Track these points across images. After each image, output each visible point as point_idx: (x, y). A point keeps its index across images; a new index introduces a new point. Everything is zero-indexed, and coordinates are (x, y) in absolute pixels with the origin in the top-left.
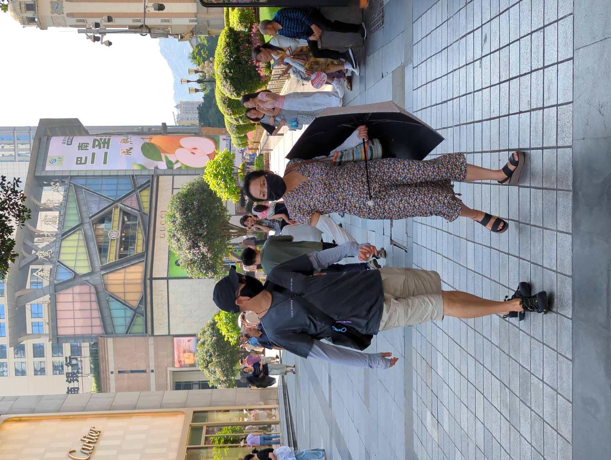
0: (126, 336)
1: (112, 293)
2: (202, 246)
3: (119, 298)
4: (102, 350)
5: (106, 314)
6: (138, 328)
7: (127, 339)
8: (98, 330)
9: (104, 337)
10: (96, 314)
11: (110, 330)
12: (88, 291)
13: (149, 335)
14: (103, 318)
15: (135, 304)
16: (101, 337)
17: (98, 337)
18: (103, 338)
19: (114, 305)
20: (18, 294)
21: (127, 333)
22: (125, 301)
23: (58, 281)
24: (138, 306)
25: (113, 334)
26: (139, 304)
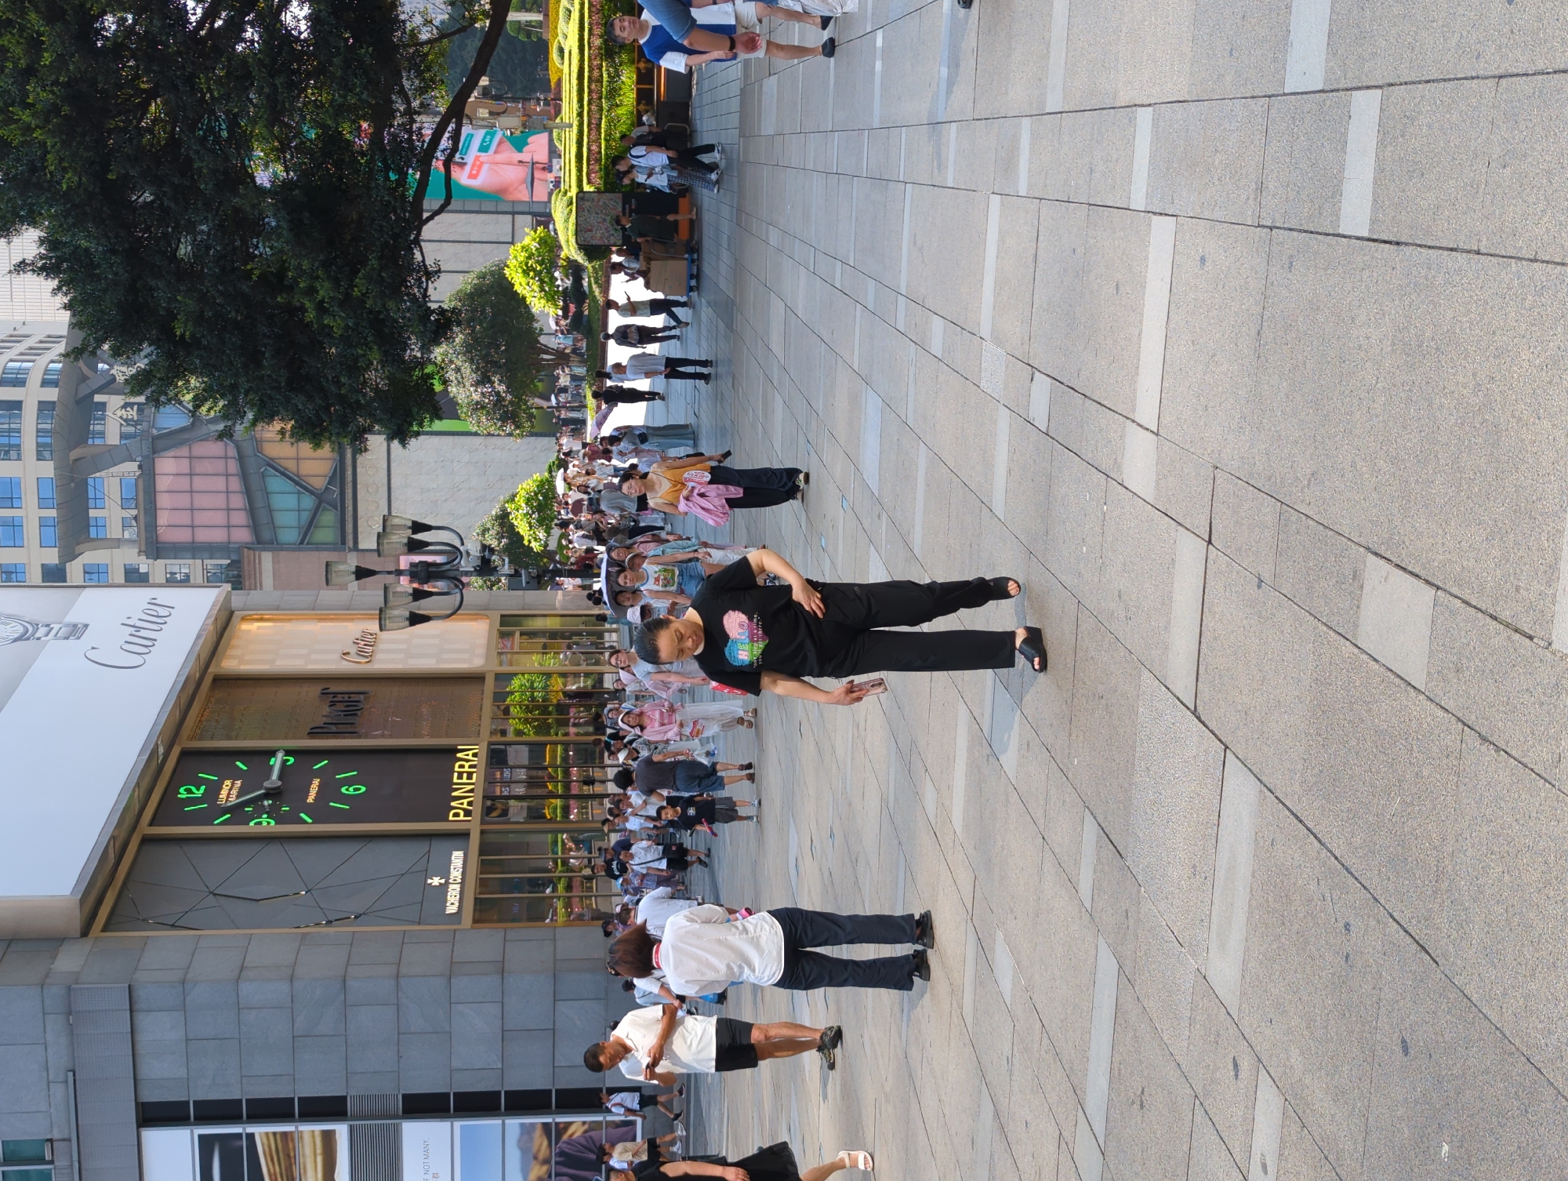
0: (299, 550)
1: (272, 459)
2: (497, 382)
3: (286, 469)
4: (250, 575)
5: (259, 503)
6: (326, 534)
7: (302, 555)
8: (243, 535)
9: (253, 549)
10: (238, 501)
11: (266, 535)
12: (221, 453)
13: (349, 548)
14: (252, 511)
15: (319, 483)
16: (249, 548)
17: (242, 547)
18: (252, 552)
19: (276, 483)
20: (74, 454)
21: (302, 543)
22: (298, 476)
23: (159, 429)
24: (327, 488)
25: (273, 543)
26: (329, 484)
